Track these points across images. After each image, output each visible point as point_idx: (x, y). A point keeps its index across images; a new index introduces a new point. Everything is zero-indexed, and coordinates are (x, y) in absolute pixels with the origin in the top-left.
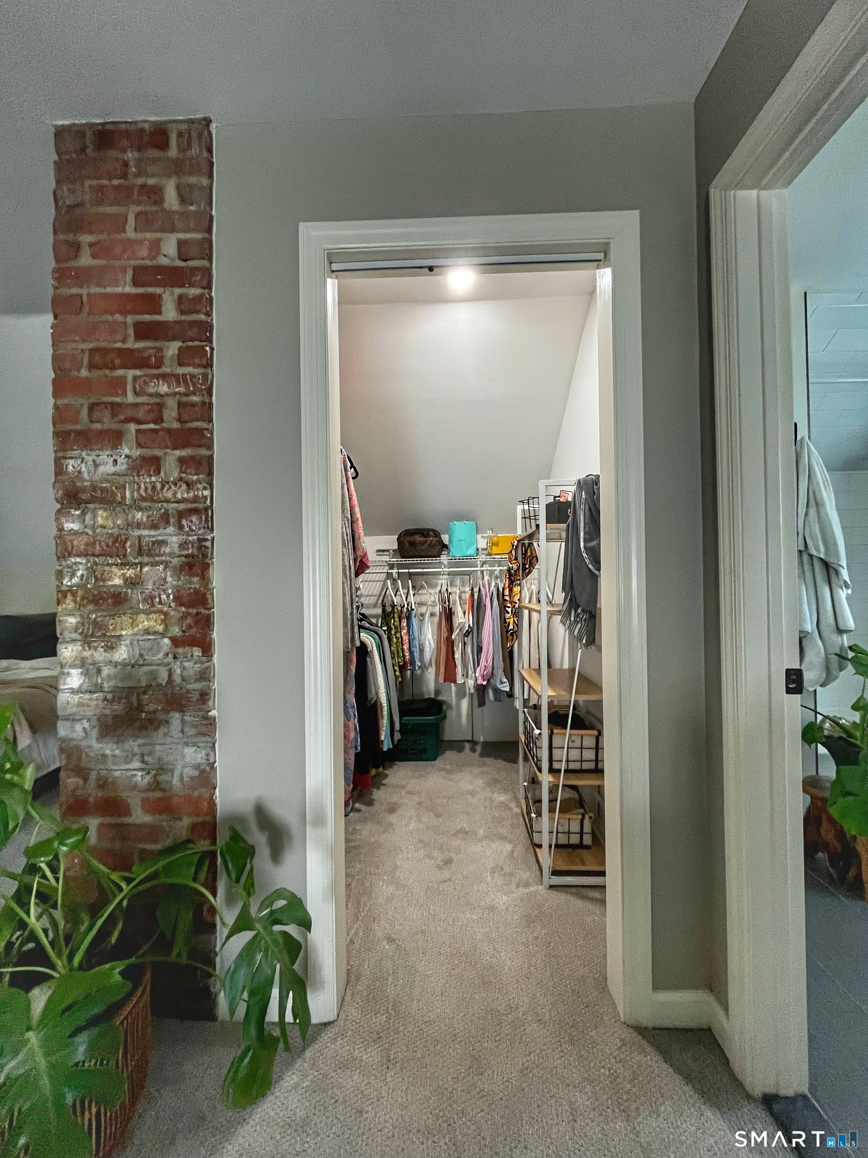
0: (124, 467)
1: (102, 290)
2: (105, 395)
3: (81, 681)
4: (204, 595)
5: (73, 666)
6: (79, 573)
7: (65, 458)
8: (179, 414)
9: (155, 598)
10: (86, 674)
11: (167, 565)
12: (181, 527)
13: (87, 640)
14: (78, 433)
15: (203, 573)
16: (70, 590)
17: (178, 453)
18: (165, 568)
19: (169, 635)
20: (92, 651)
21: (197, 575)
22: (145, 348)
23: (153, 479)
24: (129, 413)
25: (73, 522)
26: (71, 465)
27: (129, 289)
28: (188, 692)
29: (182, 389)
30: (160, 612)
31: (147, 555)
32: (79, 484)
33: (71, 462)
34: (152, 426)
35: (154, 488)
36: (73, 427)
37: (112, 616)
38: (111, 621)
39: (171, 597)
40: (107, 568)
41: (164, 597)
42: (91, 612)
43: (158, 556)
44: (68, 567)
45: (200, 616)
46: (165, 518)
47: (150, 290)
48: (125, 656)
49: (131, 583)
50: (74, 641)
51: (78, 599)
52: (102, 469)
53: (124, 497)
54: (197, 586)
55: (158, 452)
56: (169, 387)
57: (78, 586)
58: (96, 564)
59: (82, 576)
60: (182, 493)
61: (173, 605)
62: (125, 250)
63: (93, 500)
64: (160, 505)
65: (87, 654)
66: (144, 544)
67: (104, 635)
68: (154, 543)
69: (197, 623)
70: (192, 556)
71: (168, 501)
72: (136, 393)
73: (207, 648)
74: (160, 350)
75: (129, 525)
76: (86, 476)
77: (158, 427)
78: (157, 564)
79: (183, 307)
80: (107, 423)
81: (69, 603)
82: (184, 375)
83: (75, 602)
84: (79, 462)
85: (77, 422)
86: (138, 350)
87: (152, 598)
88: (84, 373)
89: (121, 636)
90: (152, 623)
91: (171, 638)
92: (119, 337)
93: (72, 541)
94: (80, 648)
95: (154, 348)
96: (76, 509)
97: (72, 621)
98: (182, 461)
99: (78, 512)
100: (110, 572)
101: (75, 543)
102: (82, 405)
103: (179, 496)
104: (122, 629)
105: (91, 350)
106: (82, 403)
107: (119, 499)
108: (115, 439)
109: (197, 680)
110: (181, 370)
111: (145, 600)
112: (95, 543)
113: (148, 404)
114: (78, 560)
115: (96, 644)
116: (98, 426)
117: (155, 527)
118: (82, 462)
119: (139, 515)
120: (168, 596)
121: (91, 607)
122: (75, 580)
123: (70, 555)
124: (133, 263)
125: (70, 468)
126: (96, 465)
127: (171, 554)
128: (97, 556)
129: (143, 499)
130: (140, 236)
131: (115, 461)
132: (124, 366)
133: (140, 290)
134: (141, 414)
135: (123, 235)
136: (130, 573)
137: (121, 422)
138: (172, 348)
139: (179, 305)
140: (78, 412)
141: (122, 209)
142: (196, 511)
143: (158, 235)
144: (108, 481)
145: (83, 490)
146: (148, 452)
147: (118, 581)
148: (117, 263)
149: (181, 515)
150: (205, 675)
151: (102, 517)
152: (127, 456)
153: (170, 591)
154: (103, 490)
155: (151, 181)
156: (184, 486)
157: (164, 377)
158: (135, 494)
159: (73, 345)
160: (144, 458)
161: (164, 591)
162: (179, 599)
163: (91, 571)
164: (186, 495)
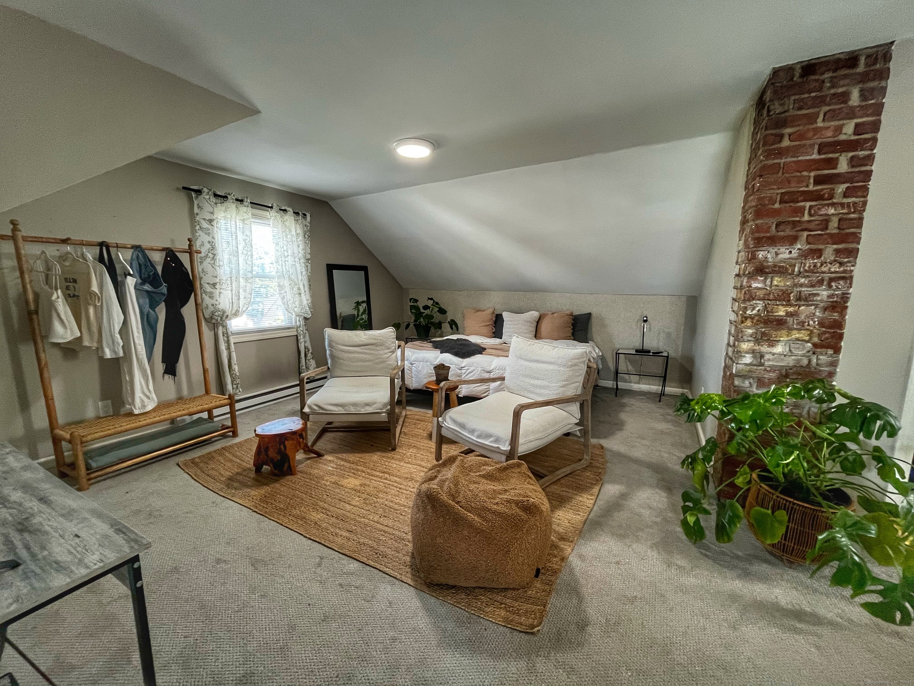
0: (796, 255)
1: (795, 159)
2: (789, 217)
3: (751, 360)
4: (841, 322)
5: (747, 353)
6: (757, 309)
7: (758, 251)
8: (839, 224)
9: (805, 322)
10: (754, 357)
11: (816, 306)
12: (830, 287)
13: (757, 341)
14: (769, 238)
15: (842, 311)
16: (751, 317)
17: (835, 246)
18: (816, 308)
19: (812, 342)
20: (760, 347)
21: (838, 312)
22: (822, 190)
23: (816, 261)
24: (804, 226)
25: (759, 283)
26: (761, 255)
27: (815, 156)
28: (820, 371)
29: (845, 211)
30: (808, 330)
31: (804, 301)
32: (765, 264)
33: (762, 253)
34: (819, 232)
35: (815, 266)
36: (765, 235)
37: (776, 330)
38: (775, 333)
39: (817, 323)
40: (775, 307)
41: (811, 322)
42: (762, 328)
43: (811, 301)
44: (751, 305)
45: (835, 334)
46: (821, 282)
47: (830, 156)
48: (780, 350)
49: (789, 315)
50: (749, 341)
51: (755, 321)
52: (781, 256)
53: (793, 271)
54: (837, 318)
55: (821, 247)
56: (835, 210)
57: (756, 315)
58: (769, 304)
59: (759, 310)
60: (835, 268)
61: (817, 327)
62: (815, 135)
63: (773, 272)
64: (818, 275)
65: (757, 348)
66: (803, 295)
67: (769, 339)
68: (810, 295)
69: (832, 337)
70: (836, 302)
71: (824, 273)
72: (810, 215)
73: (837, 350)
74: (833, 189)
75: (795, 285)
76: (770, 260)
77: (823, 233)
78: (811, 305)
79: (853, 163)
80: (788, 232)
81: (749, 323)
82: (849, 203)
83: (753, 322)
84: (766, 253)
85: (768, 232)
86: (817, 191)
87: (804, 322)
88: (777, 206)
89: (780, 340)
90: (801, 335)
91: (812, 344)
92: (805, 184)
93: (756, 293)
94: (753, 345)
95: (829, 188)
96: (762, 277)
97: (750, 331)
98: (837, 252)
99: (762, 278)
100: (778, 308)
101: (757, 294)
102: (773, 223)
103: (832, 270)
104: (781, 337)
105: (782, 193)
106: (772, 222)
107: (790, 271)
108: (793, 240)
109: (827, 366)
110: (845, 201)
111: (798, 324)
112: (770, 294)
113: (819, 220)
114: (758, 302)
115: (763, 344)
116: (781, 234)
117: (813, 286)
118: (768, 252)
119: (803, 280)
120: (814, 322)
121: (762, 325)
122: (754, 312)
123: (753, 299)
124: (819, 141)
125: (760, 256)
126: (777, 254)
127: (821, 301)
128: (770, 300)
129: (806, 271)
130: (827, 124)
131: (791, 252)
132: (805, 200)
133: (823, 156)
134: (812, 226)
135: (816, 125)
136: (791, 309)
137: (797, 231)
138: (841, 188)
139: (850, 162)
140: (770, 227)
141: (816, 110)
142: (843, 278)
143: (841, 122)
144: (785, 262)
145: (768, 267)
146: (813, 247)
147: (782, 313)
148: (808, 142)
149: (831, 280)
150: (834, 364)
151: (777, 281)
152: (799, 249)
153: (816, 320)
154: (780, 267)
155: (840, 90)
156: (838, 265)
157: (833, 205)
158: (802, 269)
159: (772, 191)
160: (811, 250)
161: (812, 319)
162: (821, 324)
163: (765, 307)
164: (838, 270)
